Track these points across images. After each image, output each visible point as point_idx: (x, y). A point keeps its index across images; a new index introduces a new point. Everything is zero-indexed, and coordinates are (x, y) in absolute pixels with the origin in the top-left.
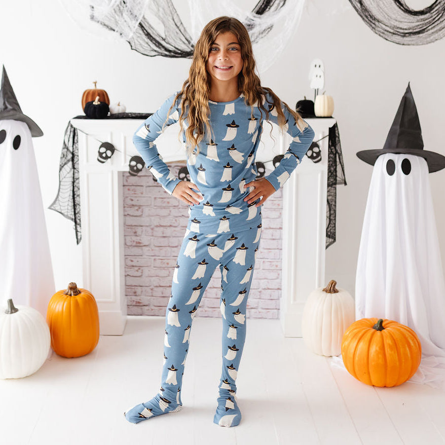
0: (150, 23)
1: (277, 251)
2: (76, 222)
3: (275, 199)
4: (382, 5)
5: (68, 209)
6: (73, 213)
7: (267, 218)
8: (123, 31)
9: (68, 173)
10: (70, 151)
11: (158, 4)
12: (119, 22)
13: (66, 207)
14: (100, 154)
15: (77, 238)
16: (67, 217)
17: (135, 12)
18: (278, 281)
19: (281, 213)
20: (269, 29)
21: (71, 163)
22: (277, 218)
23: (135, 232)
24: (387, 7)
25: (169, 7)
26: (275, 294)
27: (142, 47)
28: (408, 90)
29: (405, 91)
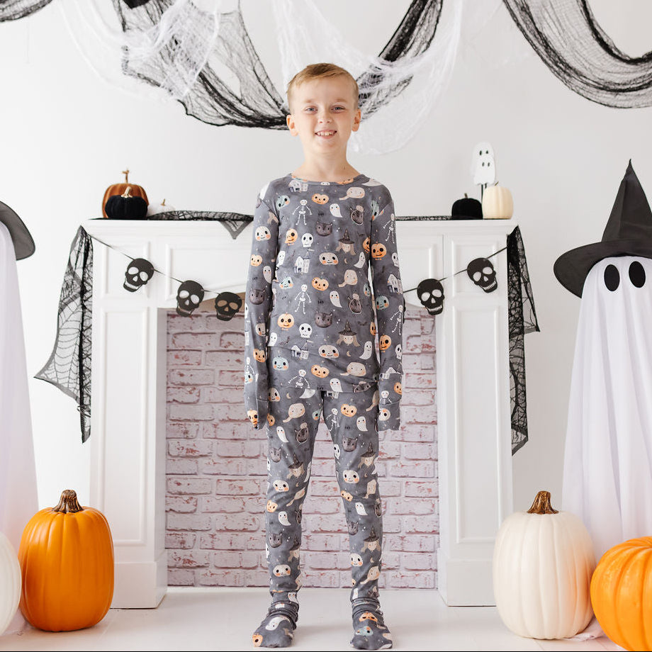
0: (217, 74)
1: (430, 462)
2: (82, 403)
3: (423, 372)
4: (579, 47)
5: (69, 378)
6: (78, 387)
7: (411, 404)
8: (174, 86)
9: (73, 313)
10: (77, 279)
11: (230, 48)
12: (168, 73)
13: (67, 374)
14: (129, 277)
15: (83, 431)
16: (67, 391)
17: (194, 57)
18: (433, 517)
19: (433, 397)
20: (406, 84)
21: (78, 301)
22: (427, 405)
23: (186, 432)
24: (586, 49)
25: (248, 51)
26: (429, 542)
27: (203, 110)
28: (630, 171)
29: (624, 173)
